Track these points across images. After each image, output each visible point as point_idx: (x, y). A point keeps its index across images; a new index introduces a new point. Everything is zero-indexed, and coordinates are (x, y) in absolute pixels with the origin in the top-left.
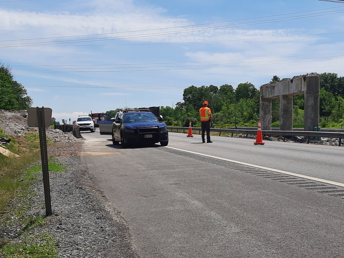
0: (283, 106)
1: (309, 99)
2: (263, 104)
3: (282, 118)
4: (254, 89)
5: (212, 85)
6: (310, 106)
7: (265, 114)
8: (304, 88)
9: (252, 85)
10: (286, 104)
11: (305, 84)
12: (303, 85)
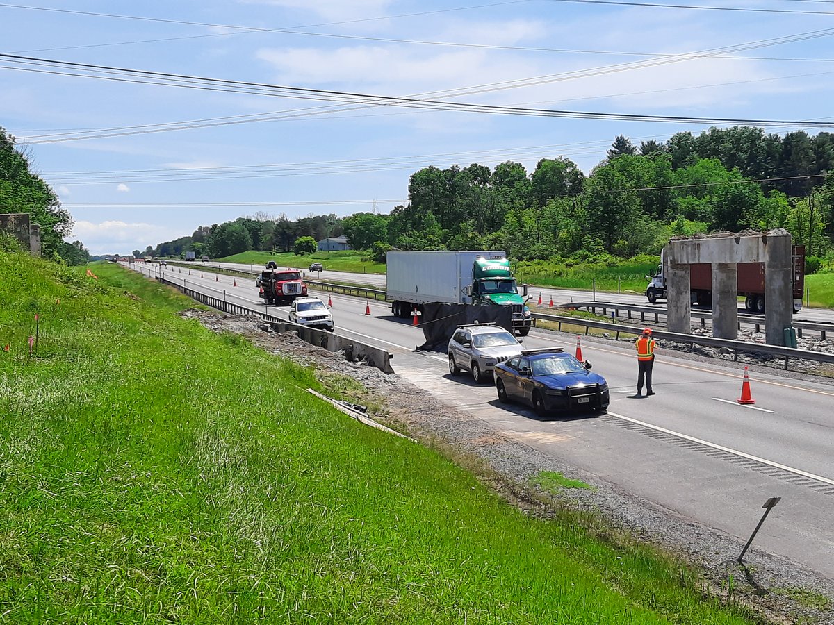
0: (720, 283)
1: (775, 277)
2: (675, 274)
3: (717, 306)
4: (577, 173)
5: (476, 165)
6: (776, 291)
7: (679, 293)
8: (764, 256)
9: (572, 164)
10: (725, 279)
11: (767, 250)
12: (761, 250)
